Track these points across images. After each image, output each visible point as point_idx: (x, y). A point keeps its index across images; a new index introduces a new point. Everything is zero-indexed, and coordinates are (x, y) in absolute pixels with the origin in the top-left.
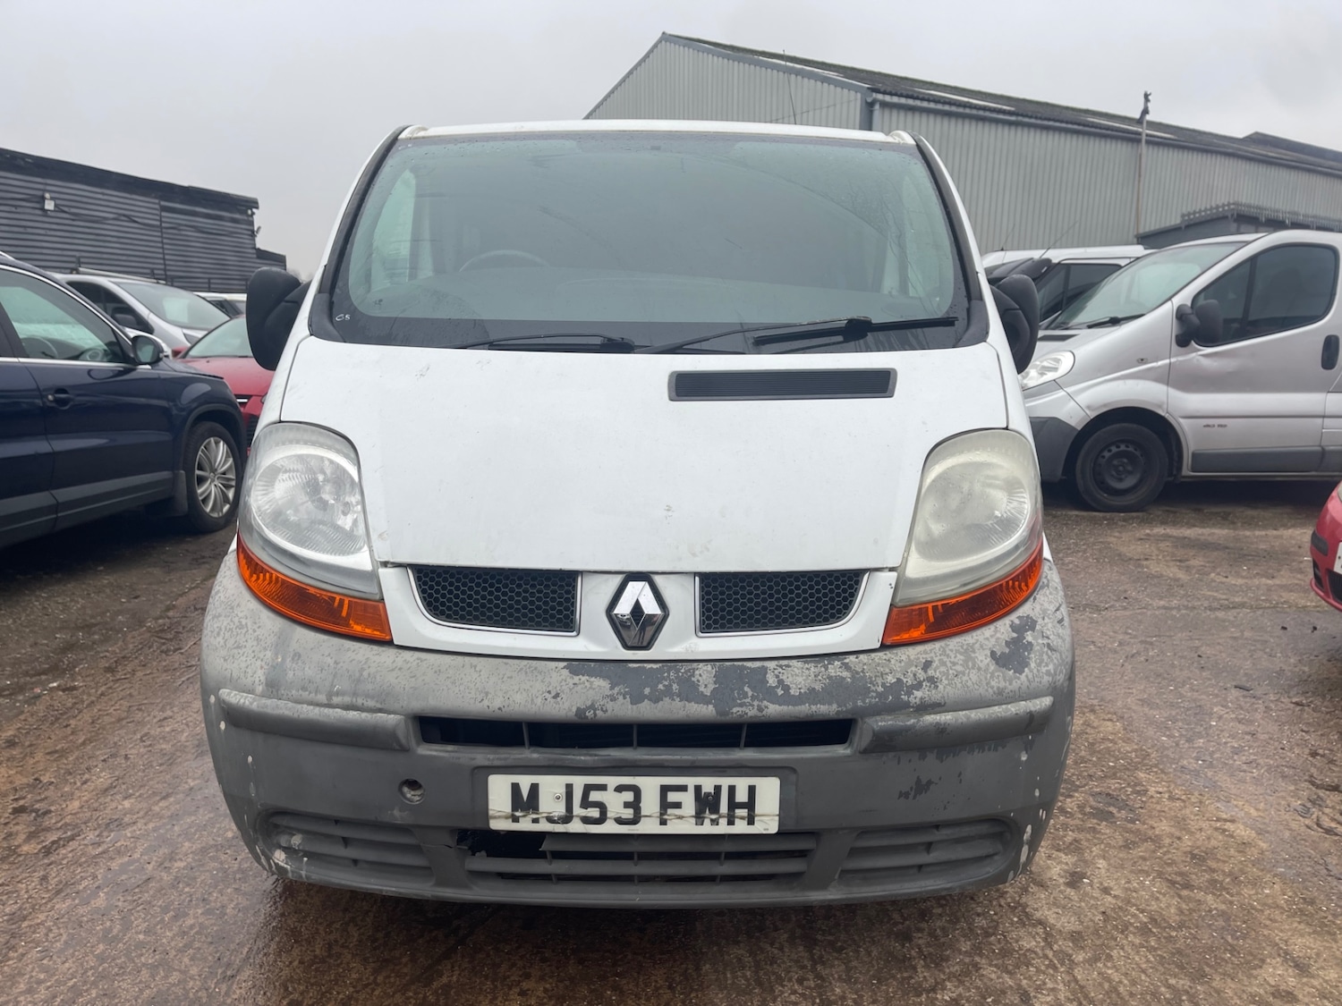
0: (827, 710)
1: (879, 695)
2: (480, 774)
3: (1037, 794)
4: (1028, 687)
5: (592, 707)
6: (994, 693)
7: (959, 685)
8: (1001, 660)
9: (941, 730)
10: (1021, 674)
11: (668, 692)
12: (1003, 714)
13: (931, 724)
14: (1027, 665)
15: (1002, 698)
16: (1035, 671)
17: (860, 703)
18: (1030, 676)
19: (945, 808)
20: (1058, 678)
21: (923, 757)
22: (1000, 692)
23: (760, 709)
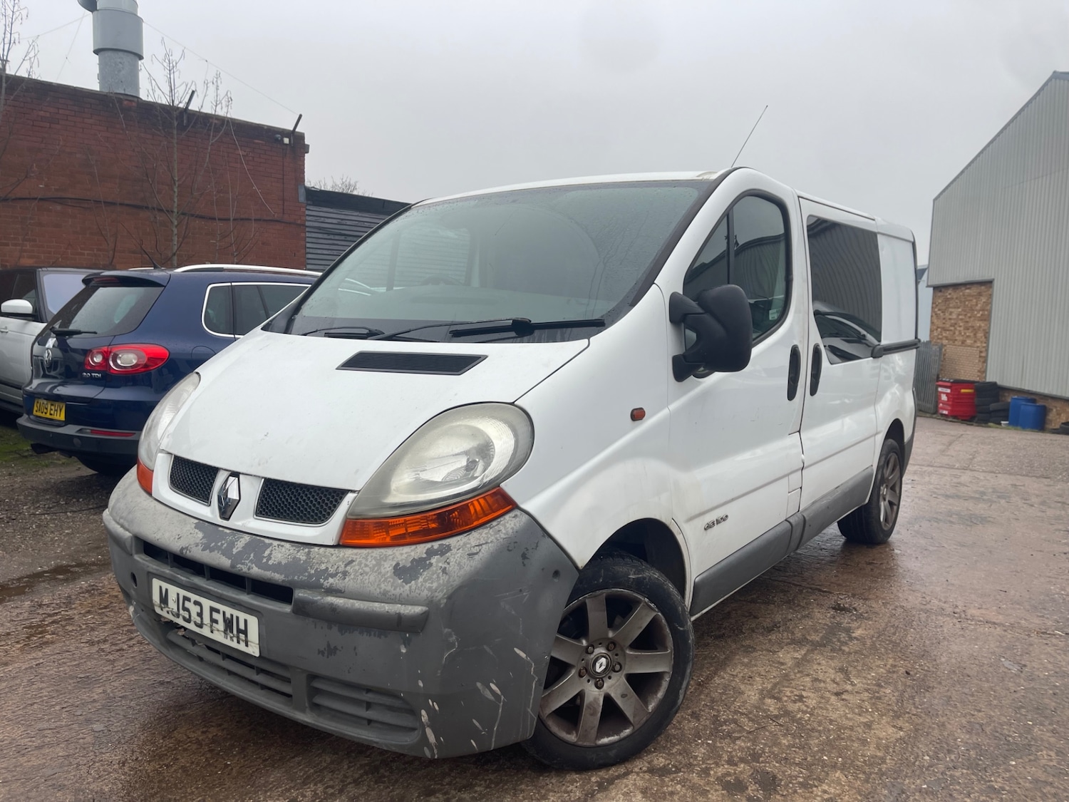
0: (278, 577)
1: (310, 576)
2: (151, 575)
3: (421, 684)
4: (408, 595)
5: (187, 548)
6: (380, 593)
7: (359, 581)
8: (399, 571)
9: (333, 609)
10: (406, 584)
11: (219, 548)
12: (378, 609)
13: (328, 603)
14: (416, 578)
15: (385, 598)
16: (419, 585)
17: (296, 578)
18: (413, 588)
19: (349, 672)
20: (437, 594)
21: (330, 628)
22: (385, 593)
23: (249, 569)
